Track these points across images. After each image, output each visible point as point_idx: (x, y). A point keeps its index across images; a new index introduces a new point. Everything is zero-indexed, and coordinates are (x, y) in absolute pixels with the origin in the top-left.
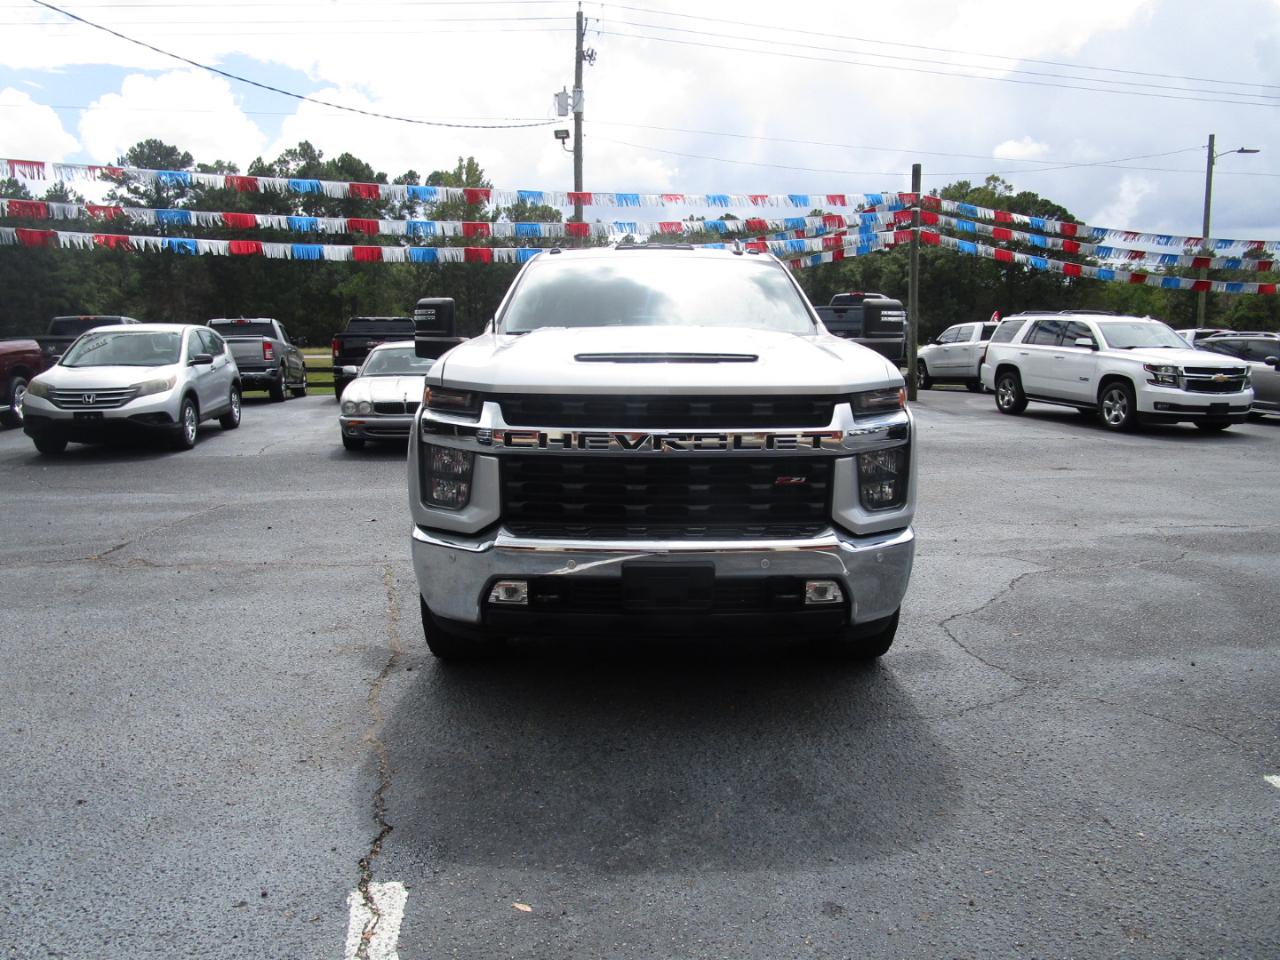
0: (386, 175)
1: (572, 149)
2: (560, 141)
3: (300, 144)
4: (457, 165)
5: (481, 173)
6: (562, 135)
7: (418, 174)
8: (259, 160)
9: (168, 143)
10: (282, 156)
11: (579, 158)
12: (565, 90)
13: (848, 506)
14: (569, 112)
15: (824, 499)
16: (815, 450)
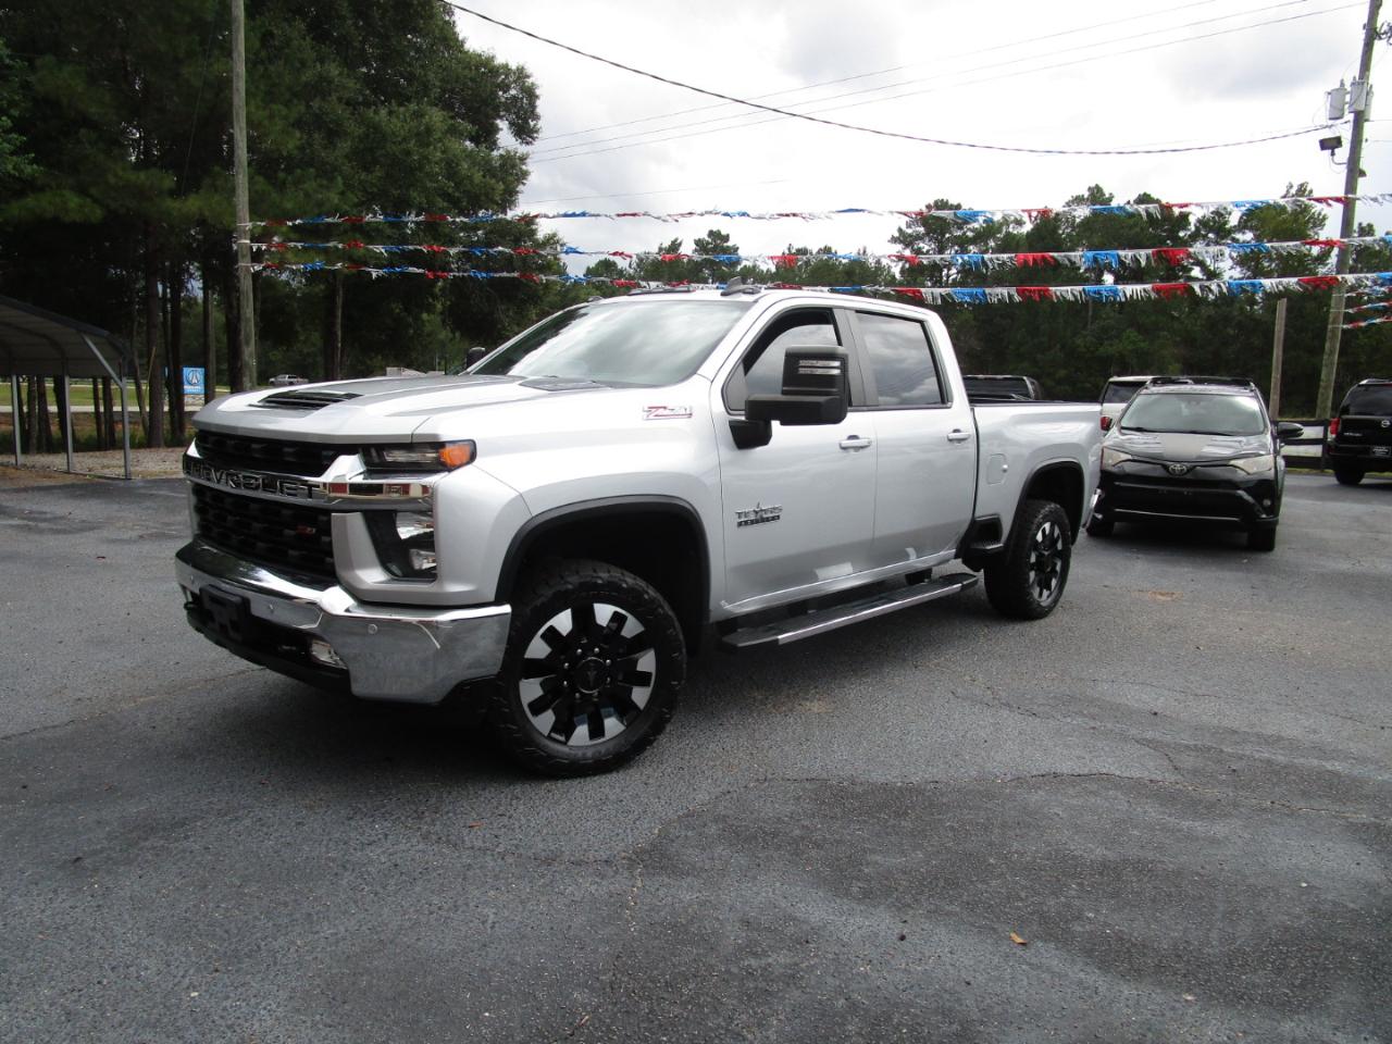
2: (1328, 152)
3: (1090, 189)
6: (1331, 144)
11: (1354, 171)
12: (1342, 84)
13: (350, 566)
14: (1346, 112)
15: (331, 554)
16: (310, 501)
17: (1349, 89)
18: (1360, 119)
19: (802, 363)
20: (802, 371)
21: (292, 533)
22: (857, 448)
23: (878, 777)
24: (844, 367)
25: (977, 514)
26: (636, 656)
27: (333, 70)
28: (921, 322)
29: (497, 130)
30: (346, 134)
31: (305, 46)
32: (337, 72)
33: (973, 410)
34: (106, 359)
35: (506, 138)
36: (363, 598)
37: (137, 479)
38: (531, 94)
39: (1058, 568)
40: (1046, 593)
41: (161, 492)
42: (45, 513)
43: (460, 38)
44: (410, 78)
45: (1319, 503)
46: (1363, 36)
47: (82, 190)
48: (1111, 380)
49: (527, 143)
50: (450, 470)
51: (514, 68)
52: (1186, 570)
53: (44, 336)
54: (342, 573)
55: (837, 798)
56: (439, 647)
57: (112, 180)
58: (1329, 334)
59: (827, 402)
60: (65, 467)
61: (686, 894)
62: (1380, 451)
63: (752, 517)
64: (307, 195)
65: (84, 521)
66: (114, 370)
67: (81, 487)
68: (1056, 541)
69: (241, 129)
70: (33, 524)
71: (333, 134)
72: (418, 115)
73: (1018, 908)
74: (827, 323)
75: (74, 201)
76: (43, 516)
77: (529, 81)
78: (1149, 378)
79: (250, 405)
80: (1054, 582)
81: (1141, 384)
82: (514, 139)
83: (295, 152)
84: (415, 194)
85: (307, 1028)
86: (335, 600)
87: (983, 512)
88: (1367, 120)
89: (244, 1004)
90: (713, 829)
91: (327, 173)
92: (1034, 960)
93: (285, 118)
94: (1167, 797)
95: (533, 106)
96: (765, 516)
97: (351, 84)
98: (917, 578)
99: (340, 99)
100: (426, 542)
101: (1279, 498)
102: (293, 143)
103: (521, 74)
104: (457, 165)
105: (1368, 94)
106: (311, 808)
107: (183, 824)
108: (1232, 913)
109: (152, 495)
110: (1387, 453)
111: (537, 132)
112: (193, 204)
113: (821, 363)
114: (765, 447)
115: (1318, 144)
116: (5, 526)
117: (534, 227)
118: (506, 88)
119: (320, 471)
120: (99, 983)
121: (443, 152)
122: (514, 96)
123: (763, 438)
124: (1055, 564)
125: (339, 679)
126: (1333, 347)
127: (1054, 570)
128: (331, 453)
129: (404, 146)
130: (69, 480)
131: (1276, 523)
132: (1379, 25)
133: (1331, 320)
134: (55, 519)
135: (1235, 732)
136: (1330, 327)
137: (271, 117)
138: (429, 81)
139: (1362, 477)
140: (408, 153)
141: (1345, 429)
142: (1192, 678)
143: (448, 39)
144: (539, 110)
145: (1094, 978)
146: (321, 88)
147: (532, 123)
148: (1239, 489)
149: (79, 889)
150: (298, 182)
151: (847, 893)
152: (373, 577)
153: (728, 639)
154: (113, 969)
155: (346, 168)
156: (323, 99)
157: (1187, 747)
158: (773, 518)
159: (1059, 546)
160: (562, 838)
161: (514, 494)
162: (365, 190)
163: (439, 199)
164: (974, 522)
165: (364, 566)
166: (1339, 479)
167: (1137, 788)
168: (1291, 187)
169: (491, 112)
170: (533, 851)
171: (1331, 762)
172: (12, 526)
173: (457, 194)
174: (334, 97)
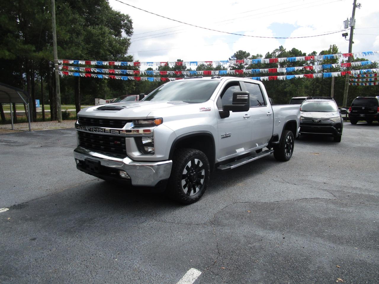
0: (306, 54)
1: (349, 39)
2: (345, 37)
3: (280, 47)
4: (329, 48)
5: (337, 49)
6: (345, 35)
7: (316, 52)
8: (268, 53)
9: (244, 51)
10: (274, 51)
11: (351, 42)
12: (348, 19)
13: (131, 151)
14: (349, 26)
15: (125, 148)
16: (119, 135)
17: (349, 20)
18: (352, 28)
19: (238, 96)
20: (238, 98)
21: (113, 143)
22: (248, 118)
23: (263, 201)
24: (249, 97)
25: (273, 134)
26: (201, 171)
27: (77, 16)
28: (259, 85)
29: (122, 32)
30: (82, 34)
31: (69, 10)
32: (78, 17)
33: (272, 107)
34: (23, 98)
35: (124, 34)
36: (134, 160)
37: (32, 131)
38: (130, 22)
39: (291, 147)
40: (289, 154)
41: (41, 134)
42: (11, 141)
43: (111, 7)
44: (98, 18)
45: (348, 129)
46: (353, 6)
47: (9, 50)
48: (292, 98)
49: (130, 36)
50: (157, 126)
51: (126, 15)
52: (320, 147)
53: (5, 92)
54: (128, 153)
55: (254, 206)
56: (155, 172)
57: (17, 47)
58: (346, 85)
59: (245, 105)
60: (11, 128)
61: (227, 230)
62: (362, 115)
63: (225, 136)
64: (72, 51)
65: (23, 143)
66: (25, 100)
67: (18, 133)
68: (291, 140)
69: (55, 33)
70: (9, 144)
71: (78, 34)
72: (101, 29)
73: (308, 230)
74: (238, 85)
75: (7, 53)
76: (11, 142)
77: (130, 19)
78: (306, 97)
79: (94, 110)
80: (290, 151)
81: (304, 99)
82: (126, 35)
83: (68, 39)
84: (101, 51)
85: (148, 266)
86: (127, 161)
87: (275, 133)
88: (354, 29)
89: (130, 261)
90: (227, 215)
91: (78, 45)
92: (317, 242)
93: (65, 30)
94: (334, 203)
95: (131, 25)
96: (228, 136)
97: (82, 20)
98: (259, 151)
99: (80, 24)
100: (151, 145)
101: (342, 128)
102: (67, 37)
103: (127, 17)
104: (112, 43)
105: (354, 22)
106: (123, 214)
107: (92, 220)
108: (359, 229)
109: (38, 135)
110: (364, 116)
111: (132, 33)
112: (41, 54)
113: (243, 96)
114: (228, 118)
115: (342, 35)
116: (2, 145)
117: (132, 59)
118: (124, 21)
119: (122, 127)
120: (90, 258)
121: (109, 39)
122: (126, 23)
123: (227, 115)
124: (290, 146)
125: (128, 181)
126: (347, 88)
127: (290, 148)
128: (124, 122)
129: (98, 37)
130: (13, 132)
131: (341, 134)
132: (357, 4)
133: (346, 81)
134: (14, 142)
135: (346, 187)
136: (346, 83)
137: (62, 29)
138: (103, 19)
139: (357, 122)
140: (99, 39)
141: (353, 110)
142: (330, 174)
143: (107, 7)
144: (133, 26)
145: (332, 245)
146: (74, 21)
147: (131, 30)
148: (332, 126)
149: (73, 236)
150: (69, 48)
151: (266, 229)
152: (136, 154)
153: (218, 168)
154: (92, 255)
155: (83, 44)
156: (75, 24)
157: (336, 191)
158: (229, 136)
159: (291, 141)
160: (191, 219)
161: (173, 131)
162: (87, 49)
163: (108, 52)
164: (273, 136)
165: (134, 151)
166: (351, 123)
167: (327, 201)
168: (331, 46)
169: (119, 27)
170: (185, 222)
171: (371, 193)
172: (4, 145)
173: (112, 51)
174: (78, 24)
